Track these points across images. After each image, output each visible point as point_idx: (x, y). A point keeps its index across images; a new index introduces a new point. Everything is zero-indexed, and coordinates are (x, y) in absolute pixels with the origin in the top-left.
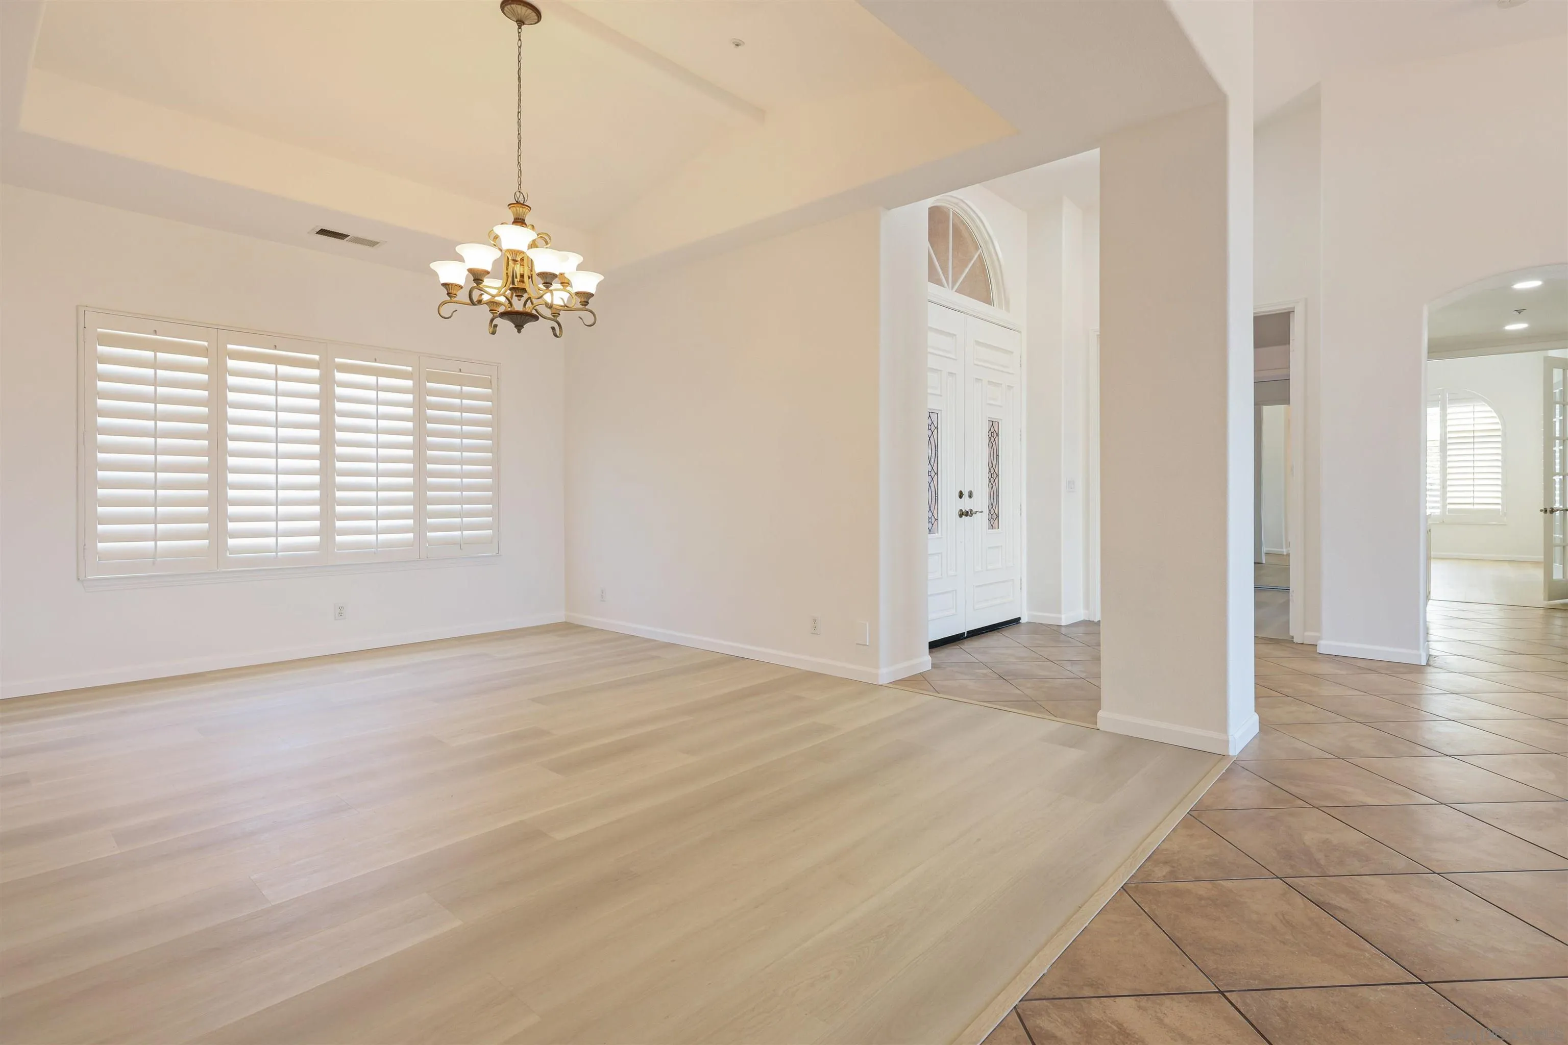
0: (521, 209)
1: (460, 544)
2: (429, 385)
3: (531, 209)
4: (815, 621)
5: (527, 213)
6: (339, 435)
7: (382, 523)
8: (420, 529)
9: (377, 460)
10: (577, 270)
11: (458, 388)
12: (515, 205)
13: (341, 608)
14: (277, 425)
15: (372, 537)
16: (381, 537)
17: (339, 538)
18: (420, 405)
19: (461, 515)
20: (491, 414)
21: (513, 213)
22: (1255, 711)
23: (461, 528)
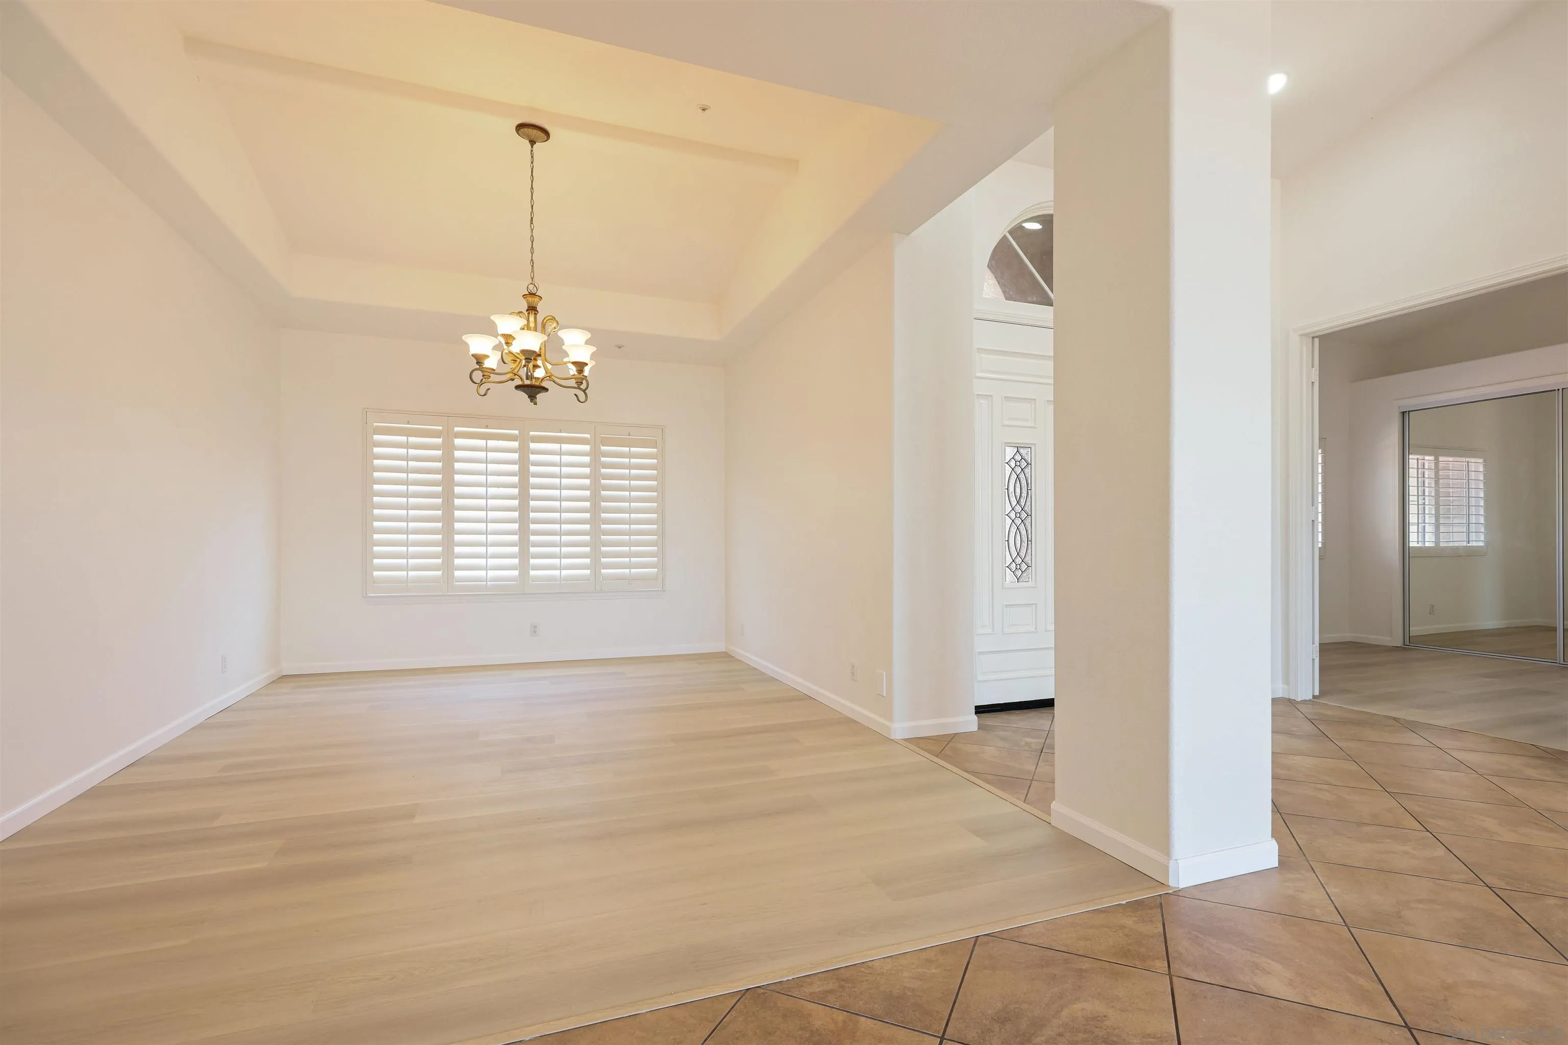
0: (530, 298)
1: (631, 579)
2: (603, 448)
3: (542, 298)
4: (853, 667)
5: (538, 302)
6: (533, 492)
7: (565, 561)
8: (596, 566)
9: (561, 511)
10: (585, 344)
11: (627, 449)
12: (528, 296)
13: (535, 627)
14: (486, 485)
15: (557, 572)
16: (564, 572)
17: (532, 573)
18: (595, 464)
19: (629, 555)
20: (656, 470)
21: (528, 303)
22: (1272, 837)
23: (630, 566)
